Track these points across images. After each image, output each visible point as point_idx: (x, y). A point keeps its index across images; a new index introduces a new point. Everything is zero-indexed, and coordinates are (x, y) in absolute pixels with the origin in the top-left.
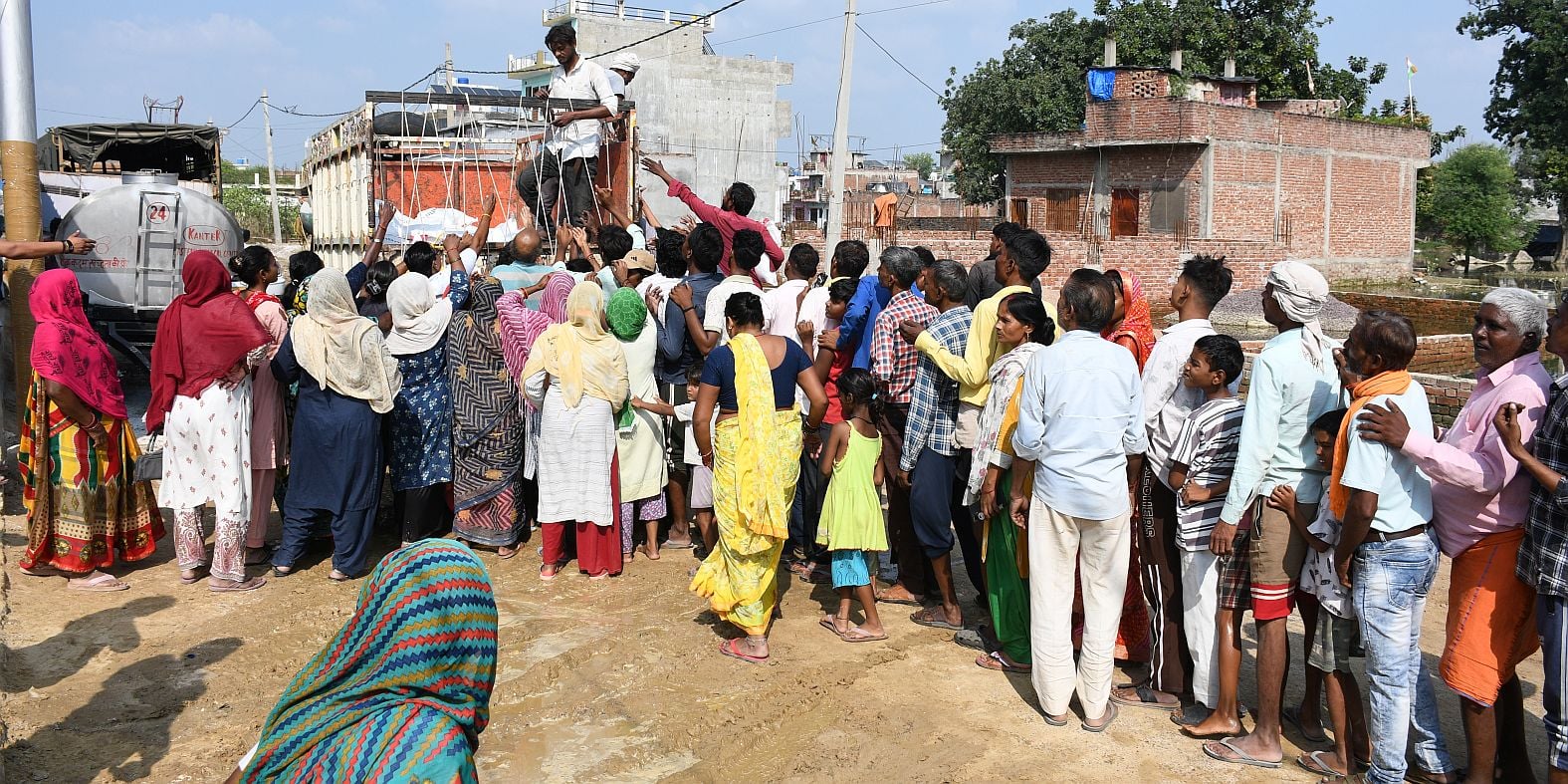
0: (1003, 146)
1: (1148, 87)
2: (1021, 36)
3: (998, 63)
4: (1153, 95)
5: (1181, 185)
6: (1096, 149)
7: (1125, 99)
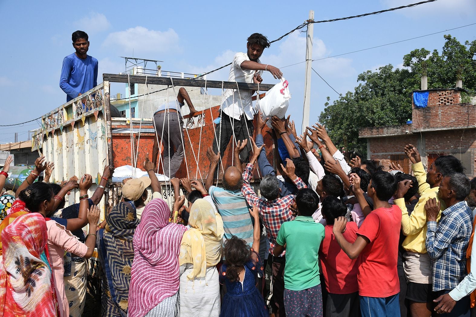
0: (365, 134)
1: (448, 99)
2: (363, 80)
3: (352, 94)
4: (451, 103)
5: (469, 150)
6: (419, 133)
7: (434, 106)
